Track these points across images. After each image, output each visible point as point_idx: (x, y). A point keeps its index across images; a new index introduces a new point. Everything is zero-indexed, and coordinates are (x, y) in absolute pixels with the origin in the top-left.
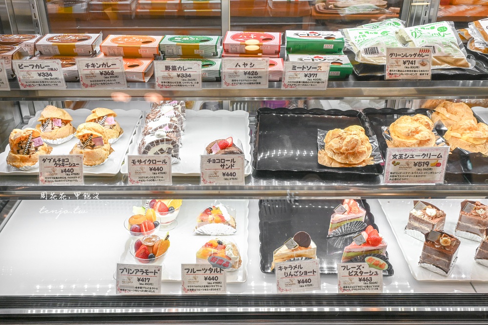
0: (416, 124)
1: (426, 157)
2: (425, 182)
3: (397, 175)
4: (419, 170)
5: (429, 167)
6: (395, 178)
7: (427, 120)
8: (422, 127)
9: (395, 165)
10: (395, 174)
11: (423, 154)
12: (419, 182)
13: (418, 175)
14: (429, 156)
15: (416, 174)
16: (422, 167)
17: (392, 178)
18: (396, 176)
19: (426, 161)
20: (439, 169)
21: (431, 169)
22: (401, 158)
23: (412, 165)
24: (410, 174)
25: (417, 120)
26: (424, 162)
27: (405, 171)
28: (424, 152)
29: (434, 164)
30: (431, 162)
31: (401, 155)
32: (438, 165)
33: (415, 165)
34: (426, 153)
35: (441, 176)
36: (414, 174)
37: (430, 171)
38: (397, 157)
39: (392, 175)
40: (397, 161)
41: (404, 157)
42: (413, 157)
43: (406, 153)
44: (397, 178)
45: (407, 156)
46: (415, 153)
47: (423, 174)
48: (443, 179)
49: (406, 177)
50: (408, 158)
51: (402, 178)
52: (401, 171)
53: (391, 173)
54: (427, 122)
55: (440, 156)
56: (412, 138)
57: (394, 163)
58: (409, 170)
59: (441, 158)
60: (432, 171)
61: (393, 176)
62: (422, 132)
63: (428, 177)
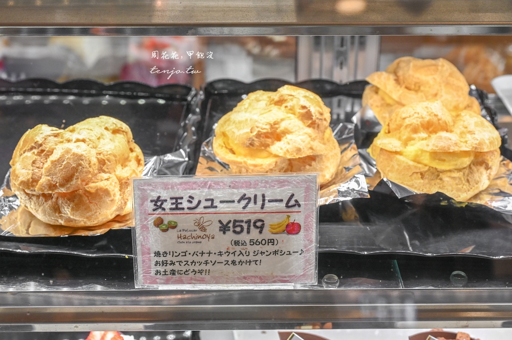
0: (277, 113)
1: (251, 205)
2: (263, 280)
3: (175, 259)
4: (237, 243)
5: (267, 234)
6: (169, 268)
7: (304, 102)
8: (292, 122)
9: (165, 231)
10: (169, 258)
11: (243, 197)
12: (245, 279)
13: (237, 259)
14: (260, 203)
15: (231, 258)
16: (244, 237)
17: (161, 269)
18: (173, 263)
19: (253, 218)
20: (297, 241)
21: (271, 241)
22: (177, 208)
23: (214, 229)
24: (213, 258)
25: (280, 102)
26: (249, 222)
27: (198, 248)
28: (243, 191)
29: (279, 225)
30: (269, 221)
31: (177, 200)
32: (293, 229)
33: (224, 228)
34: (250, 193)
35: (307, 261)
36: (224, 258)
37: (270, 248)
38: (167, 205)
39: (160, 259)
40: (167, 219)
41: (185, 205)
42: (212, 206)
43: (191, 192)
44: (177, 267)
45: (195, 202)
46: (217, 194)
47: (251, 258)
48: (313, 270)
49: (203, 267)
50: (200, 209)
51: (192, 268)
52: (184, 247)
53: (157, 254)
54: (304, 107)
55: (292, 202)
56: (265, 154)
57: (159, 223)
58: (207, 245)
59: (296, 209)
60: (275, 248)
61: (164, 263)
62: (289, 137)
63: (267, 265)
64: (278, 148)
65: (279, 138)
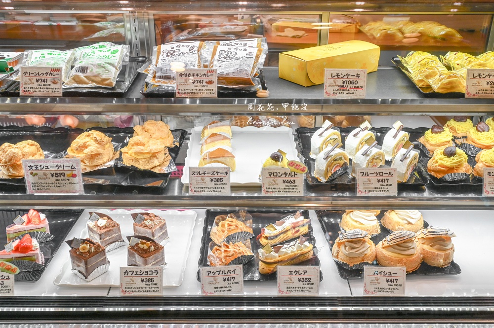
0: (87, 139)
1: (60, 168)
2: (67, 192)
3: (38, 185)
4: (57, 180)
5: (66, 177)
6: (37, 188)
7: (95, 136)
8: (92, 142)
9: (34, 176)
10: (36, 185)
11: (57, 166)
12: (61, 192)
13: (58, 185)
14: (62, 167)
15: (56, 185)
16: (59, 178)
17: (34, 188)
18: (38, 186)
19: (61, 172)
20: (76, 180)
21: (68, 180)
22: (37, 169)
23: (49, 176)
24: (50, 185)
25: (88, 136)
26: (60, 173)
27: (45, 182)
28: (57, 164)
29: (70, 174)
30: (66, 173)
31: (36, 166)
32: (74, 176)
33: (52, 175)
34: (59, 164)
35: (80, 186)
36: (54, 185)
37: (68, 182)
38: (34, 168)
39: (34, 185)
40: (34, 172)
41: (39, 168)
42: (48, 168)
43: (41, 164)
44: (39, 188)
45: (42, 167)
46: (49, 165)
47: (62, 185)
48: (82, 189)
49: (47, 188)
50: (44, 169)
51: (44, 188)
52: (40, 181)
53: (32, 183)
54: (95, 138)
55: (73, 167)
56: (82, 153)
57: (32, 173)
58: (48, 181)
59: (74, 169)
60: (69, 182)
61: (35, 186)
62: (89, 147)
63: (67, 187)
64: (86, 151)
65: (87, 148)
